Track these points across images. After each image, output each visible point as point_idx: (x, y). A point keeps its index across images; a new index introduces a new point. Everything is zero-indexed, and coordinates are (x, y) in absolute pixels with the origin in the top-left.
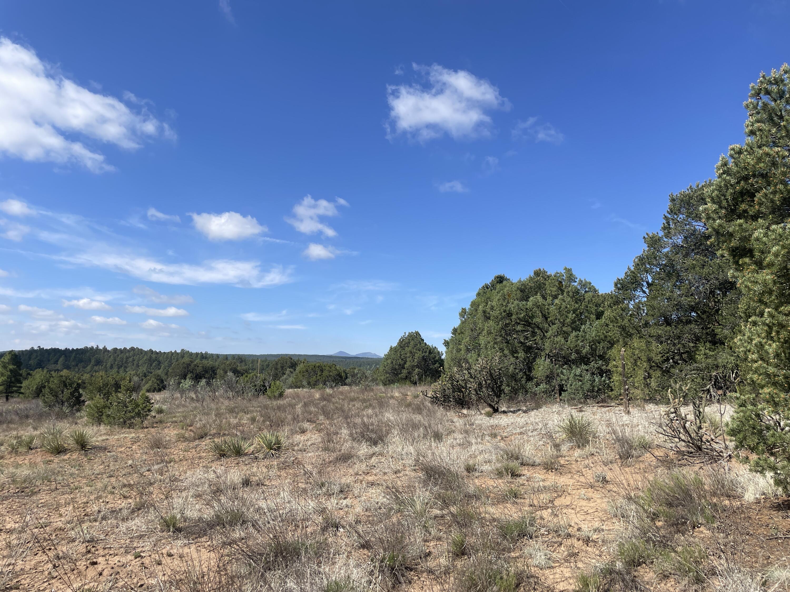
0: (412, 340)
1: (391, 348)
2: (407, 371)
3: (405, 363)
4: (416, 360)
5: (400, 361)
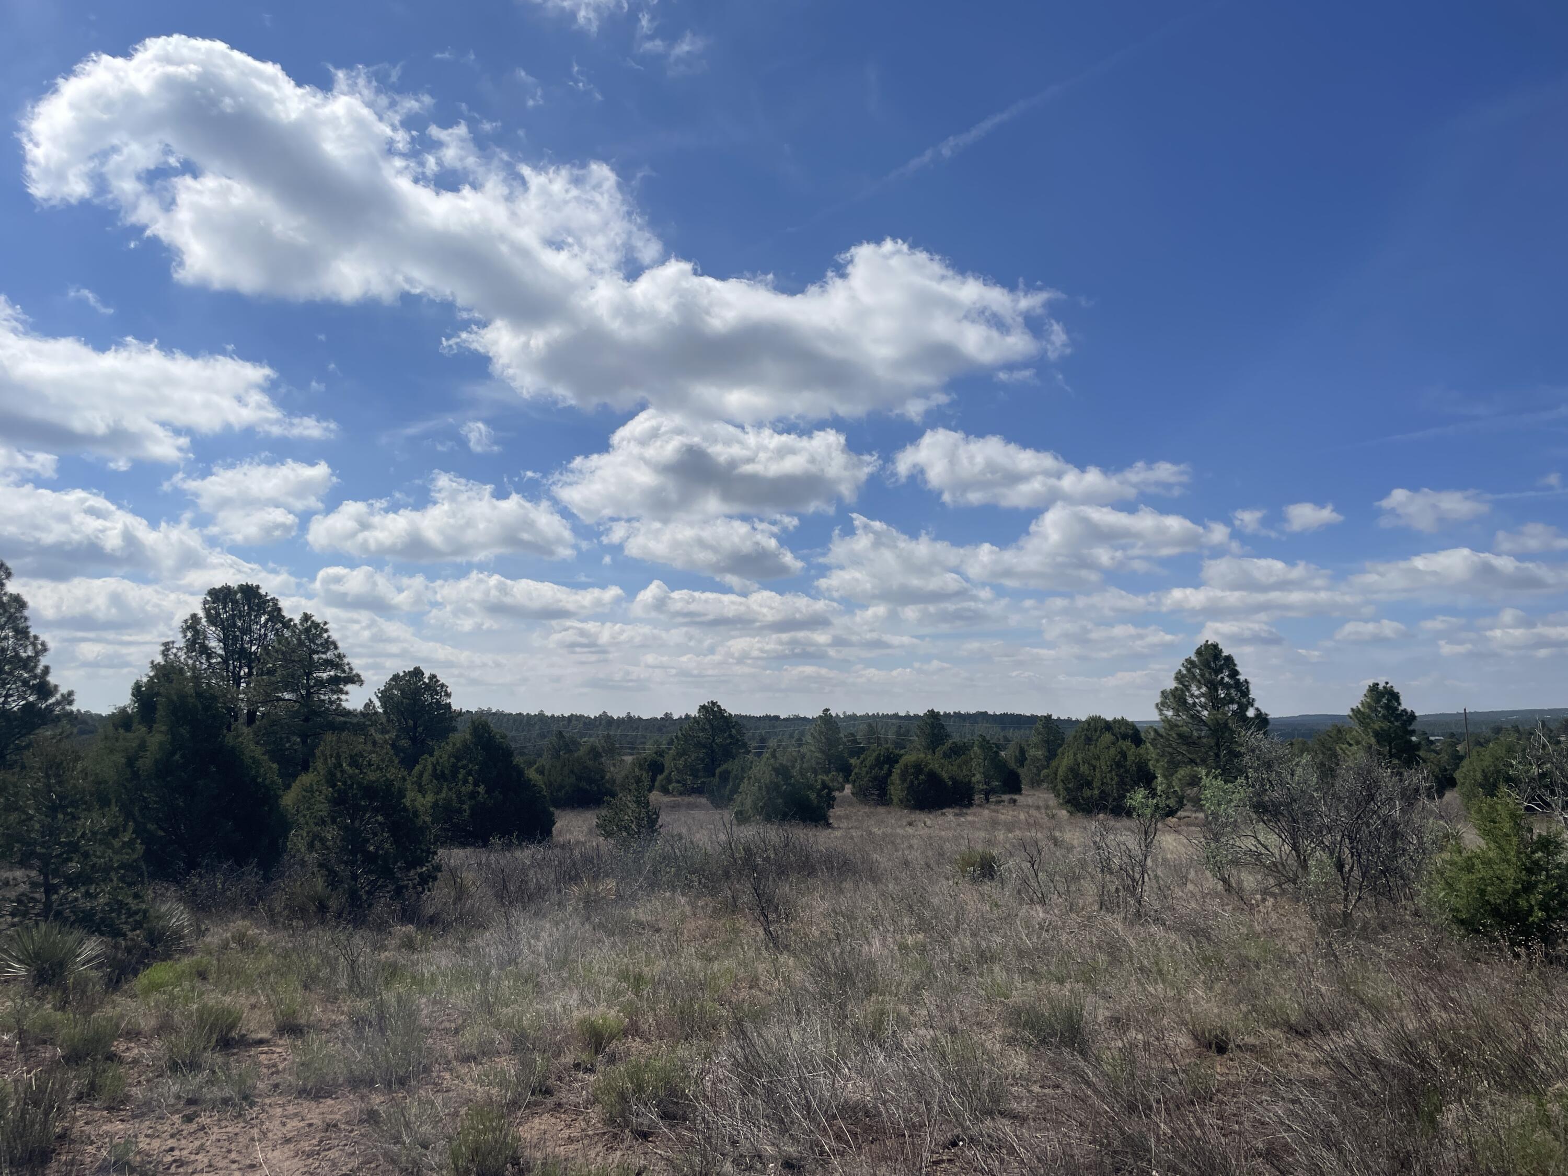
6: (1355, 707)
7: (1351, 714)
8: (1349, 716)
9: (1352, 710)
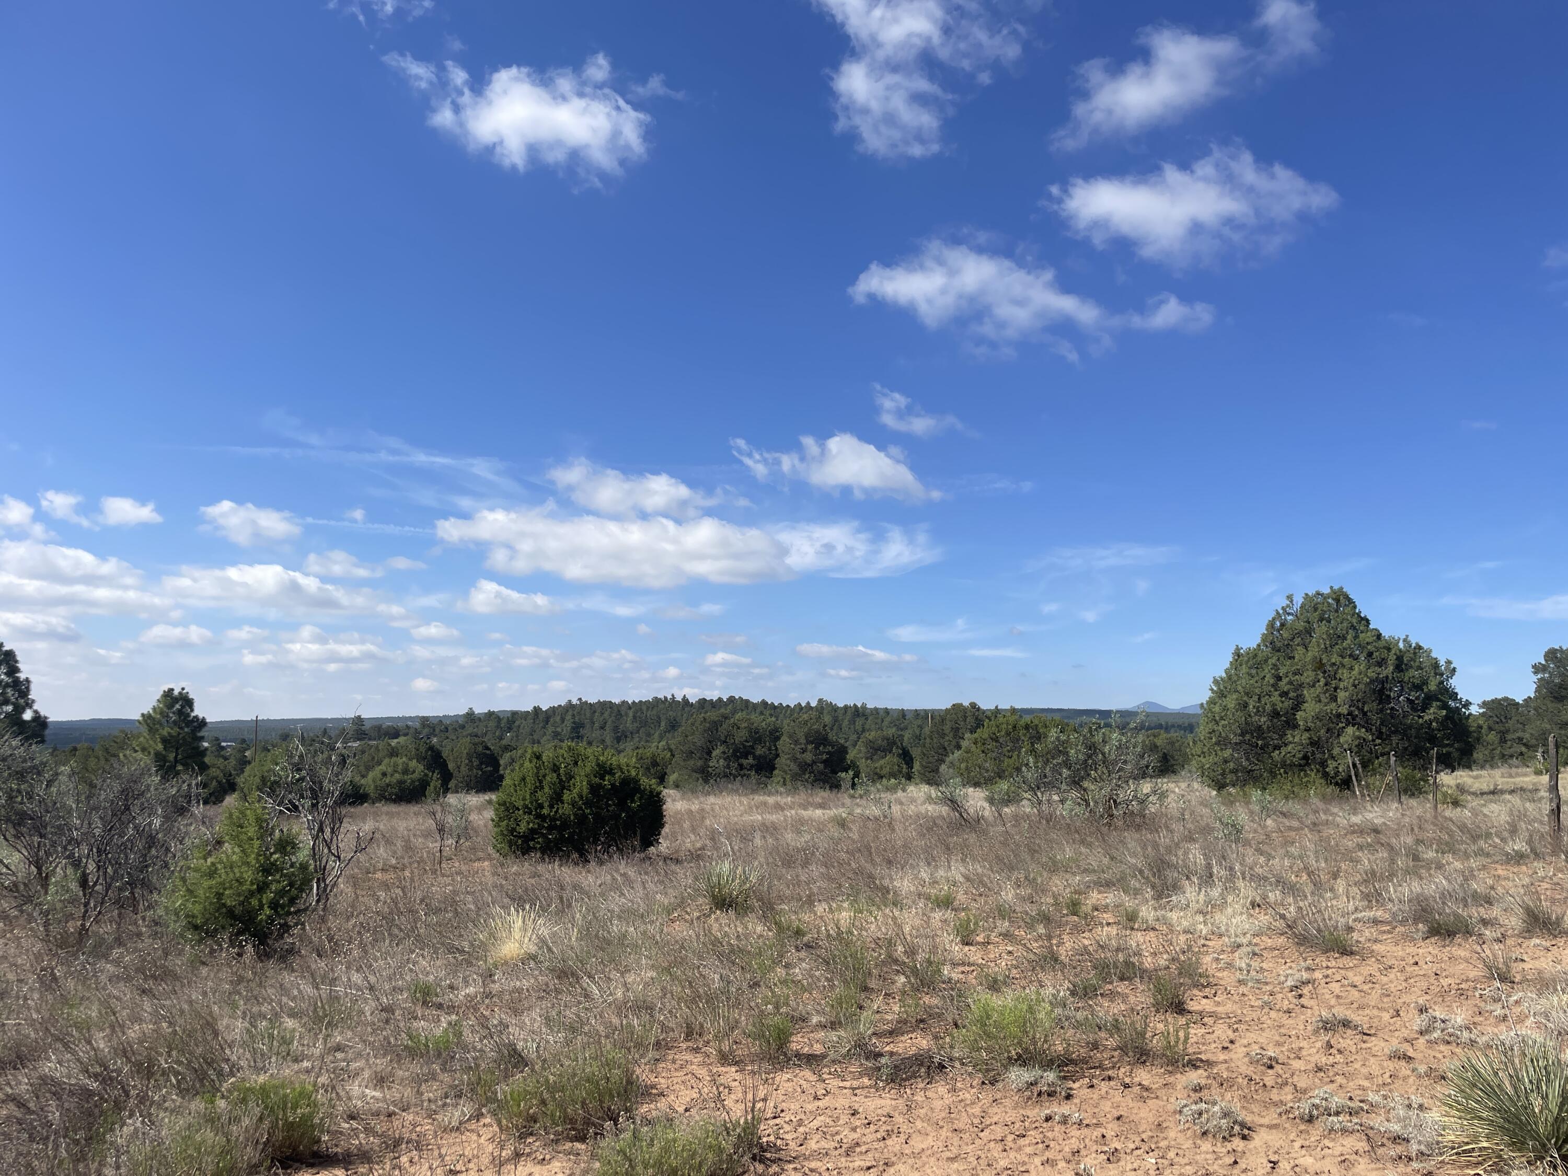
0: (1321, 619)
1: (1237, 654)
2: (1306, 735)
3: (1297, 707)
4: (1342, 695)
5: (1276, 698)
6: (146, 712)
7: (141, 719)
8: (138, 721)
9: (143, 715)
